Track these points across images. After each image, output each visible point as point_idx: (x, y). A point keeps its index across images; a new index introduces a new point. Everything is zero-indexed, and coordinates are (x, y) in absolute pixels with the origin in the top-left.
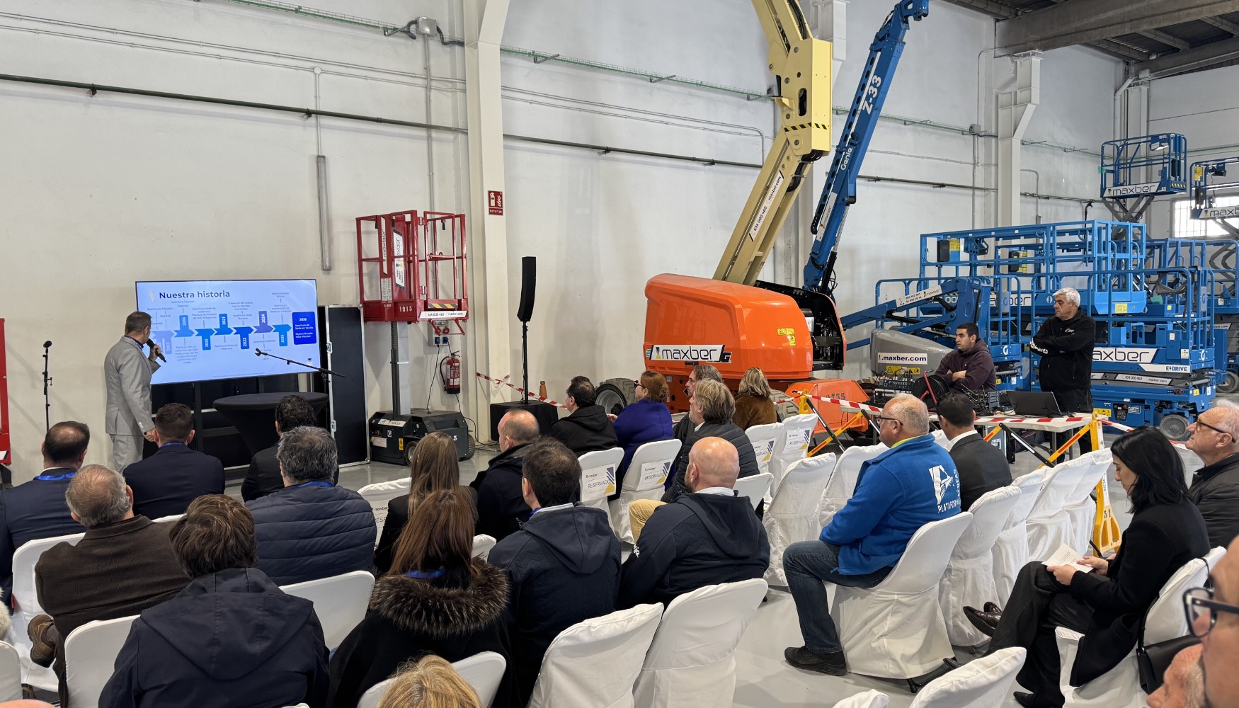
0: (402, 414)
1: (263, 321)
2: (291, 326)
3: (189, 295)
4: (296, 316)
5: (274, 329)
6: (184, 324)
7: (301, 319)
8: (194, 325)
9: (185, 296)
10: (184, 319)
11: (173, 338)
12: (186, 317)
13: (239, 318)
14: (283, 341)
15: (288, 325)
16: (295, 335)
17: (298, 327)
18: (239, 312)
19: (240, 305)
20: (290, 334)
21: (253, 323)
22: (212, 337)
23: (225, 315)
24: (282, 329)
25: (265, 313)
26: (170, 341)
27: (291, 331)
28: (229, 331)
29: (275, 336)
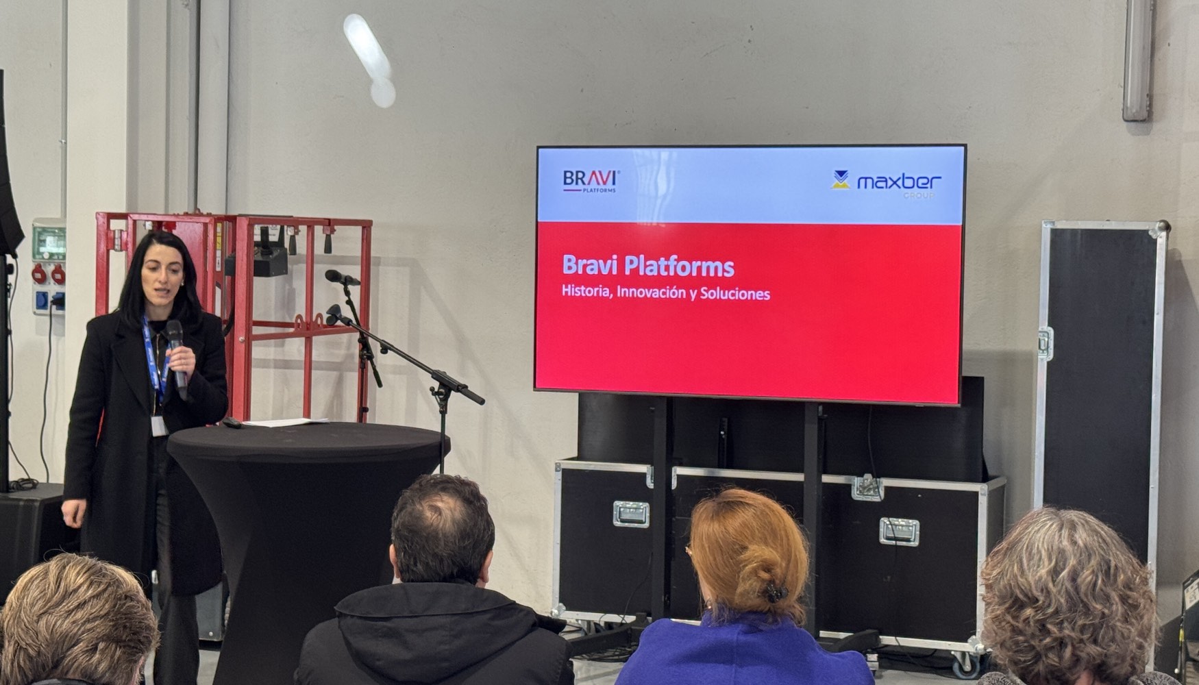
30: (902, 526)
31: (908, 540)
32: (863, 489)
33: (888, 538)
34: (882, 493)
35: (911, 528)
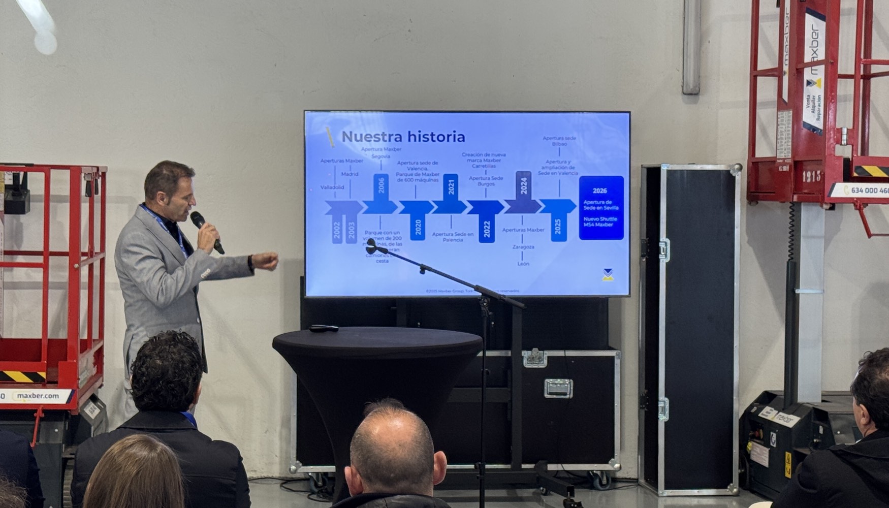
0: (800, 400)
1: (524, 190)
2: (576, 201)
3: (393, 138)
4: (587, 186)
5: (543, 206)
6: (381, 190)
7: (597, 191)
8: (399, 194)
9: (387, 138)
10: (382, 180)
11: (360, 216)
12: (386, 177)
13: (480, 184)
14: (558, 231)
15: (569, 201)
16: (582, 222)
17: (590, 205)
18: (480, 173)
19: (482, 158)
20: (573, 219)
21: (504, 193)
22: (429, 217)
23: (455, 177)
24: (558, 209)
25: (528, 175)
26: (355, 221)
27: (576, 212)
28: (459, 208)
29: (544, 220)
30: (560, 384)
31: (565, 394)
32: (531, 359)
33: (551, 394)
34: (546, 362)
35: (566, 385)
